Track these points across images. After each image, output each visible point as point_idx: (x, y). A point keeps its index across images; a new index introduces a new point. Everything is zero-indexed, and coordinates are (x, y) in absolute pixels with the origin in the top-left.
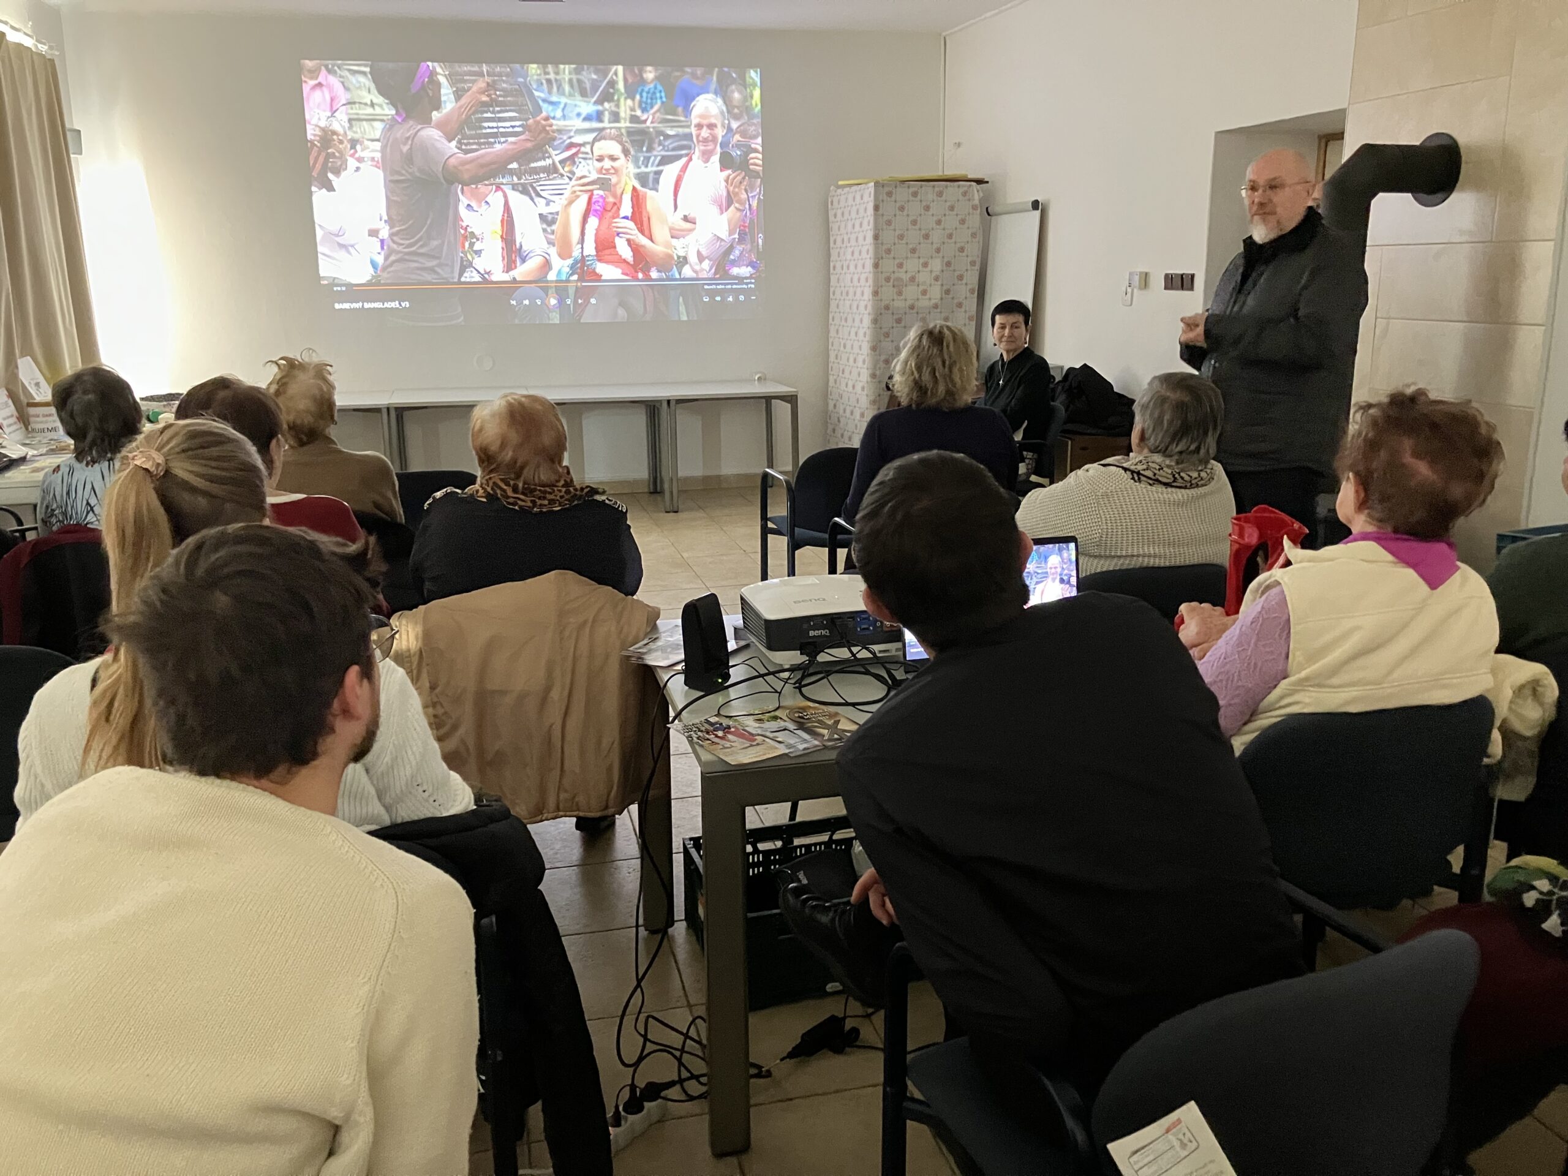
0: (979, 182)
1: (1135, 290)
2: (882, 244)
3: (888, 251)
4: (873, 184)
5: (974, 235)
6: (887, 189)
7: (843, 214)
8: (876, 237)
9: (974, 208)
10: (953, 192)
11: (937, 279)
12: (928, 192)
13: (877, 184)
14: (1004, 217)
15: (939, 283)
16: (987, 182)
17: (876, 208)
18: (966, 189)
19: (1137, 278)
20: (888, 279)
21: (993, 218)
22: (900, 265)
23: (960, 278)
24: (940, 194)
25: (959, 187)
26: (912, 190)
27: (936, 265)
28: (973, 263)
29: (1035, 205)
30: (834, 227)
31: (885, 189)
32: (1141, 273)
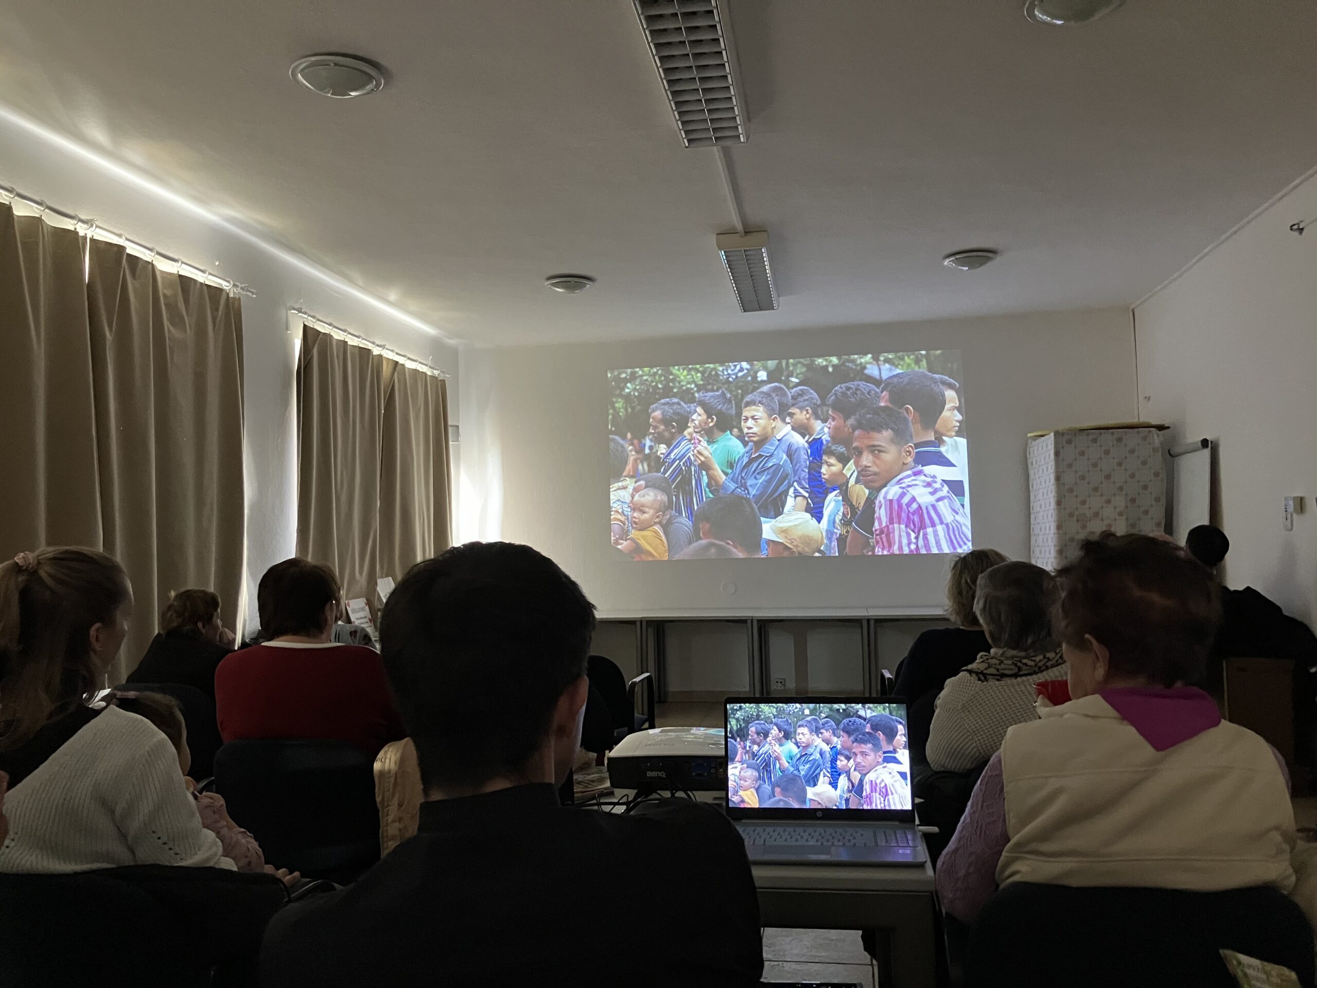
0: (1161, 428)
1: (1295, 516)
2: (1064, 484)
3: (1071, 490)
4: (1052, 434)
5: (1156, 474)
6: (1066, 437)
7: (1036, 461)
8: (1058, 479)
9: (1154, 450)
10: (1132, 438)
11: (1121, 514)
12: (1108, 438)
13: (1057, 434)
14: (1183, 457)
15: (1124, 517)
16: (1169, 428)
17: (1057, 454)
18: (1146, 434)
19: (1291, 503)
20: (1071, 515)
21: (1176, 459)
22: (1083, 502)
23: (1146, 512)
24: (1119, 440)
25: (1138, 432)
26: (1091, 437)
27: (1120, 502)
28: (1157, 500)
29: (1205, 443)
30: (1031, 472)
31: (1064, 439)
32: (1295, 498)
